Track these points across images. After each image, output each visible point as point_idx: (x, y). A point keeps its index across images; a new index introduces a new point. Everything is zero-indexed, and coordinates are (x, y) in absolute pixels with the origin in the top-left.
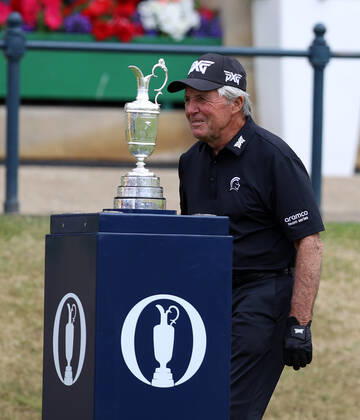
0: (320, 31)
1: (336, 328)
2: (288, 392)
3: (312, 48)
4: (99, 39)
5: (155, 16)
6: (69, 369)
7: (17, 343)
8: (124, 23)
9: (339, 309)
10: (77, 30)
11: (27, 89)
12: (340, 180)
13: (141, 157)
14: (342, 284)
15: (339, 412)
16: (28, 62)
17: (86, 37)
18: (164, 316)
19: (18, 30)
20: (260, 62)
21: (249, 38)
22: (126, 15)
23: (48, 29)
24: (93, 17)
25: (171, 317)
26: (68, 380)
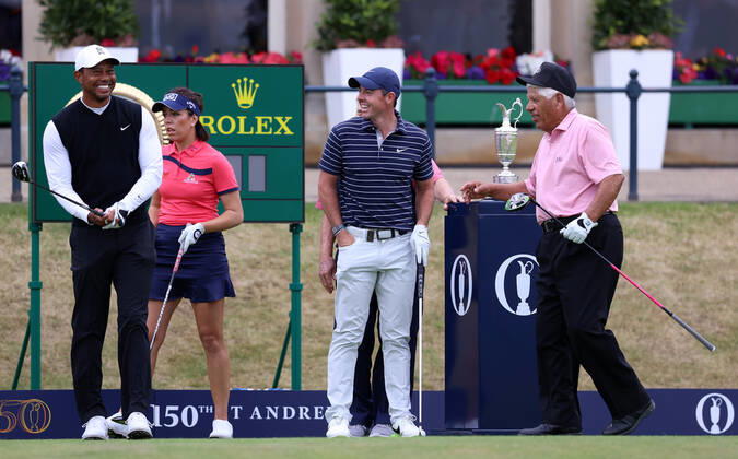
0: (634, 75)
1: (648, 272)
2: (616, 316)
3: (628, 86)
4: (490, 83)
5: (527, 66)
6: (461, 304)
7: (435, 286)
8: (507, 71)
9: (649, 260)
10: (474, 77)
11: (440, 118)
12: (650, 173)
13: (506, 164)
14: (651, 243)
15: (650, 328)
16: (441, 99)
17: (483, 82)
18: (523, 269)
19: (434, 79)
20: (599, 96)
21: (591, 79)
22: (508, 67)
23: (456, 77)
24: (486, 68)
25: (527, 269)
26: (461, 312)
